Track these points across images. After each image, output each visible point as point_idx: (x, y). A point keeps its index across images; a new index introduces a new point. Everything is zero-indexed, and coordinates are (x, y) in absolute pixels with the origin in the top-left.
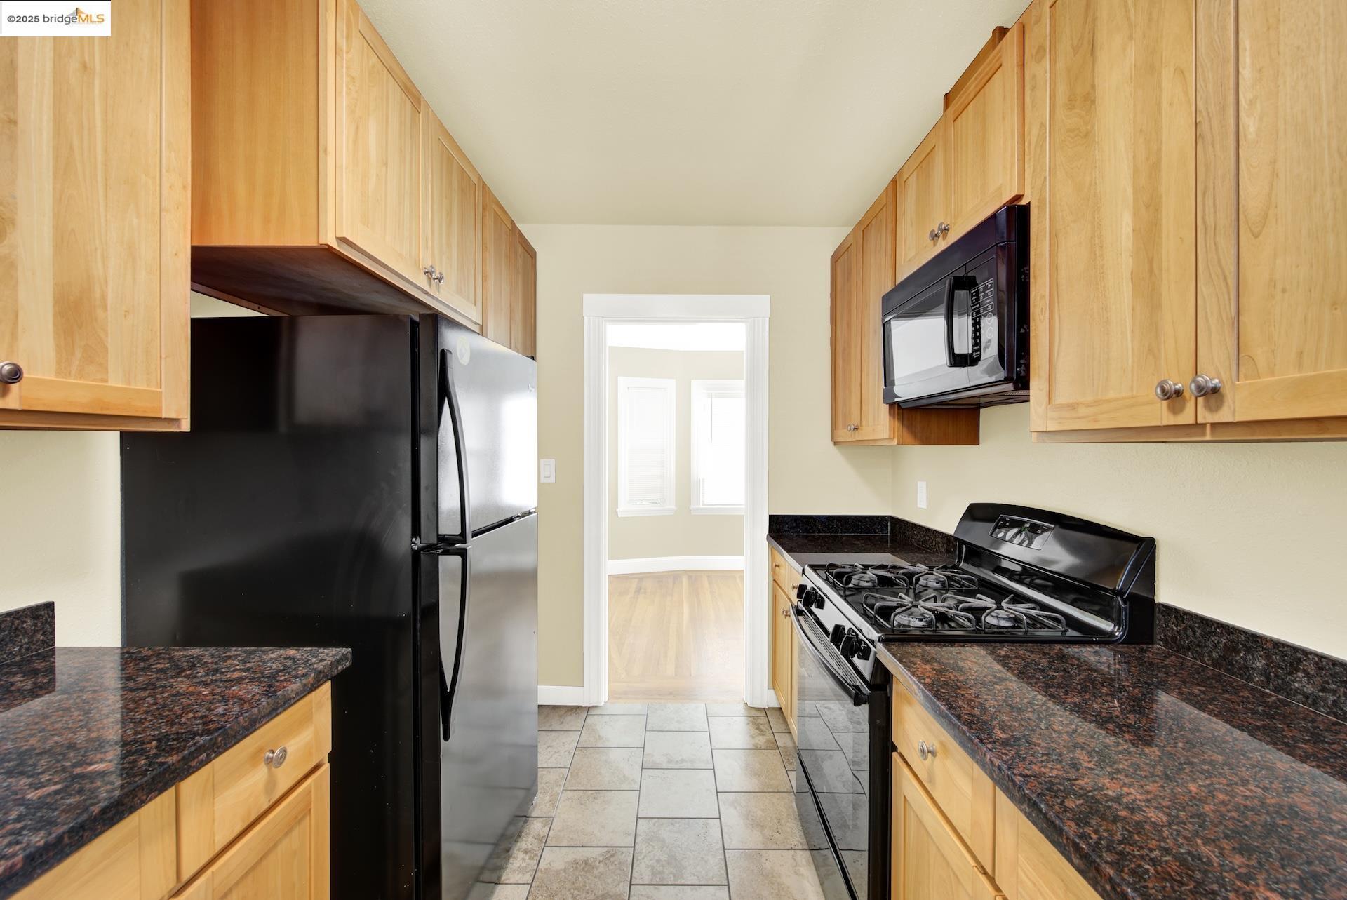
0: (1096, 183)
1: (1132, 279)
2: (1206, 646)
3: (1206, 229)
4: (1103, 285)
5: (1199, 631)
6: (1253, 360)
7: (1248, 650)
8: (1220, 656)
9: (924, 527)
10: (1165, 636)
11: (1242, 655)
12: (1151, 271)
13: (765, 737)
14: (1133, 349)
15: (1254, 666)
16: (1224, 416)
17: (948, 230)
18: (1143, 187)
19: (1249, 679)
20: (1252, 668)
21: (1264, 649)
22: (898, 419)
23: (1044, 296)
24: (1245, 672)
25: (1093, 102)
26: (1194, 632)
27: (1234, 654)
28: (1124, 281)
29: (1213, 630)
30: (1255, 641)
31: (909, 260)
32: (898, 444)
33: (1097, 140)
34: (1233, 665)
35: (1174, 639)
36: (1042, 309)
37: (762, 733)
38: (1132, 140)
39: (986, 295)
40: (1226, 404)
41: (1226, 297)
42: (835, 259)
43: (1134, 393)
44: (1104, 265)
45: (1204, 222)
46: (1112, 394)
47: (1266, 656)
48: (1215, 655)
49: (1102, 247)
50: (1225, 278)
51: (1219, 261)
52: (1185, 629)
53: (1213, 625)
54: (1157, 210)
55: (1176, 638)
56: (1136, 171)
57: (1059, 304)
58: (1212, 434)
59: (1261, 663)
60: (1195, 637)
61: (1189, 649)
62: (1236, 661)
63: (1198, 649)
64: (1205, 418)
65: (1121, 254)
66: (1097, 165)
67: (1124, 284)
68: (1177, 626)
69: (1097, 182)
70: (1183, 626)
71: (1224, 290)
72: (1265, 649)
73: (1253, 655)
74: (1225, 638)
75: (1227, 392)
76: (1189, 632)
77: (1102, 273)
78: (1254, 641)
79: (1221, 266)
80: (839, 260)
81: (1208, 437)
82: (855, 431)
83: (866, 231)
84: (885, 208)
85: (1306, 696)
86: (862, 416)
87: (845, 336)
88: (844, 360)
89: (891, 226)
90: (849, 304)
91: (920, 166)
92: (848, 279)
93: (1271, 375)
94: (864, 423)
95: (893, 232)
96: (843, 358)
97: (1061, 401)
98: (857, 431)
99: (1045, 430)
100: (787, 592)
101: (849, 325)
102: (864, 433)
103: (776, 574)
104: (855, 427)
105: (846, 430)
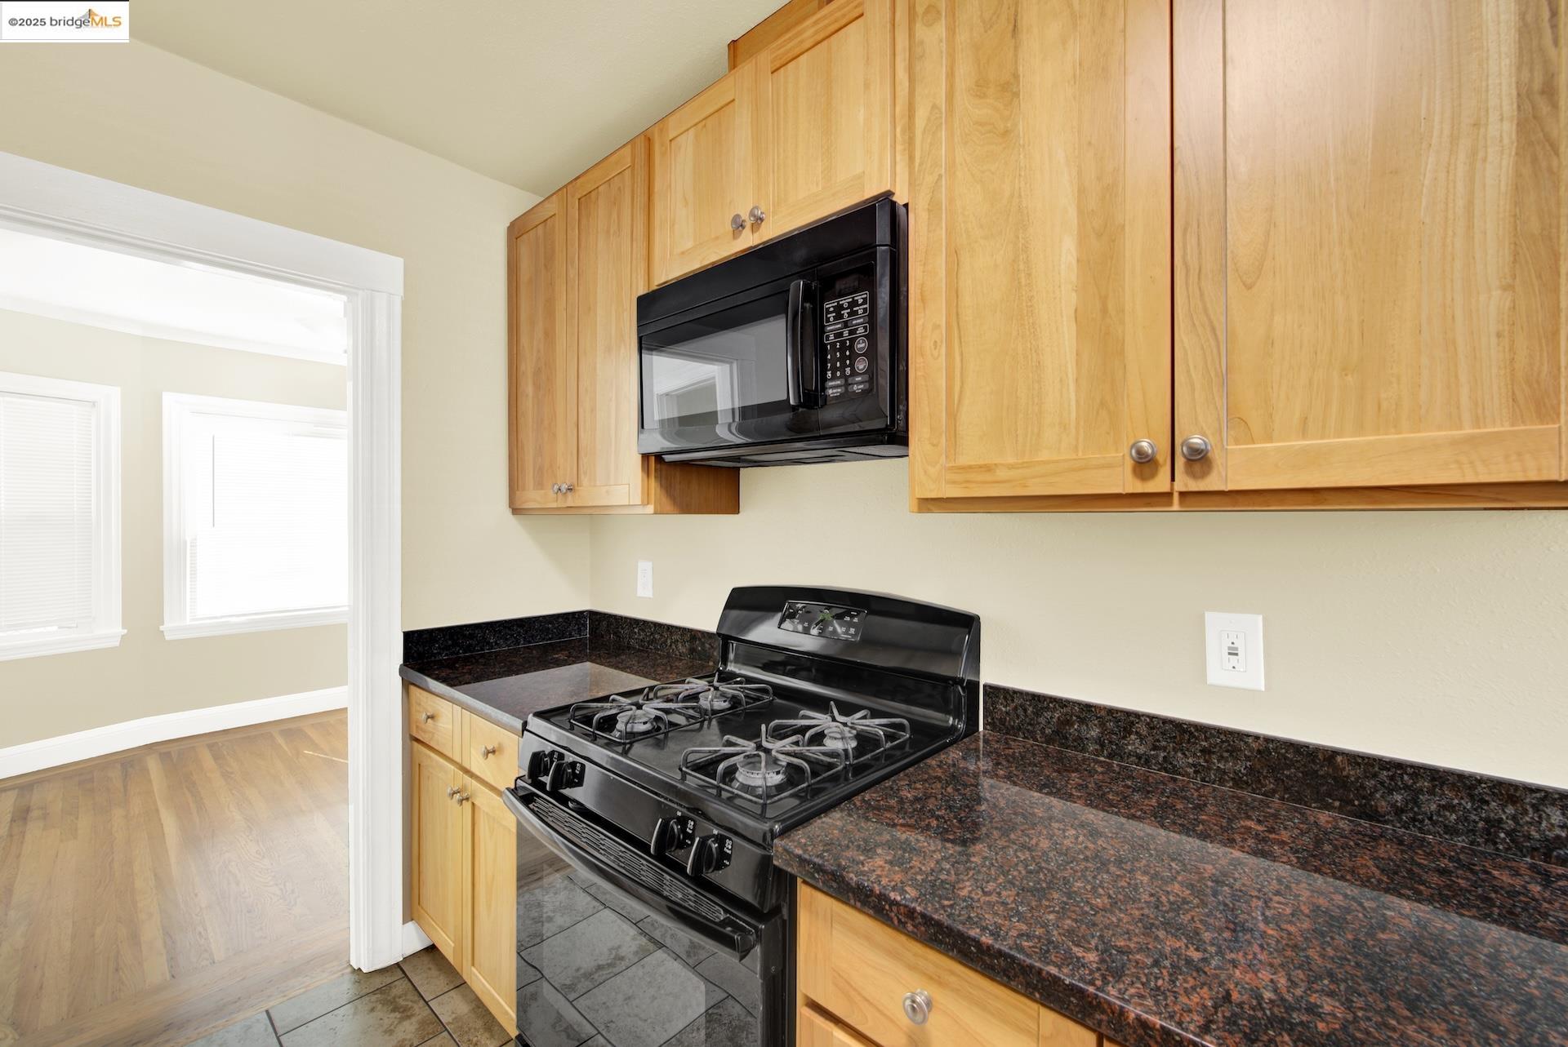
0: (1020, 196)
1: (1076, 318)
2: (1039, 723)
3: (1188, 271)
4: (1031, 321)
5: (1031, 709)
6: (1246, 423)
7: (1082, 721)
8: (1053, 731)
9: (652, 623)
10: (993, 719)
11: (1076, 727)
12: (1104, 310)
13: (414, 1019)
14: (1077, 401)
15: (1088, 736)
16: (1212, 483)
17: (762, 220)
18: (1093, 211)
19: (1084, 750)
20: (1087, 738)
21: (1097, 718)
22: (655, 477)
23: (939, 326)
24: (1080, 743)
25: (1016, 95)
26: (1025, 710)
27: (1067, 728)
28: (1065, 319)
29: (1045, 706)
30: (1089, 711)
31: (683, 253)
32: (655, 513)
33: (1021, 142)
34: (1067, 738)
35: (1002, 721)
36: (936, 342)
37: (406, 1013)
38: (1076, 151)
39: (853, 313)
40: (1211, 472)
41: (1215, 351)
42: (517, 232)
43: (1080, 454)
44: (1032, 297)
45: (1186, 264)
46: (1044, 455)
47: (1100, 725)
48: (1048, 731)
49: (1029, 275)
50: (1213, 329)
51: (1205, 310)
52: (1015, 709)
53: (1045, 700)
54: (1114, 241)
55: (1005, 719)
56: (1082, 192)
57: (960, 338)
58: (1181, 503)
59: (1095, 732)
60: (1026, 716)
61: (1019, 729)
62: (1070, 734)
63: (1029, 727)
64: (1186, 485)
65: (1060, 287)
66: (1023, 174)
67: (1065, 323)
68: (1005, 707)
69: (1023, 194)
70: (1013, 705)
71: (1213, 343)
72: (1099, 718)
73: (1087, 725)
74: (1058, 712)
75: (1216, 456)
76: (1020, 711)
77: (1031, 306)
78: (1086, 711)
79: (1208, 316)
80: (525, 236)
81: (1176, 507)
82: (565, 493)
83: (585, 200)
84: (627, 173)
85: (1139, 757)
86: (581, 472)
87: (539, 351)
88: (537, 387)
89: (641, 199)
90: (550, 304)
91: (700, 125)
92: (545, 266)
93: (1270, 439)
94: (585, 481)
95: (647, 210)
96: (534, 384)
97: (963, 460)
98: (569, 493)
99: (939, 496)
100: (457, 759)
101: (549, 335)
102: (588, 496)
103: (425, 732)
104: (564, 487)
105: (543, 491)
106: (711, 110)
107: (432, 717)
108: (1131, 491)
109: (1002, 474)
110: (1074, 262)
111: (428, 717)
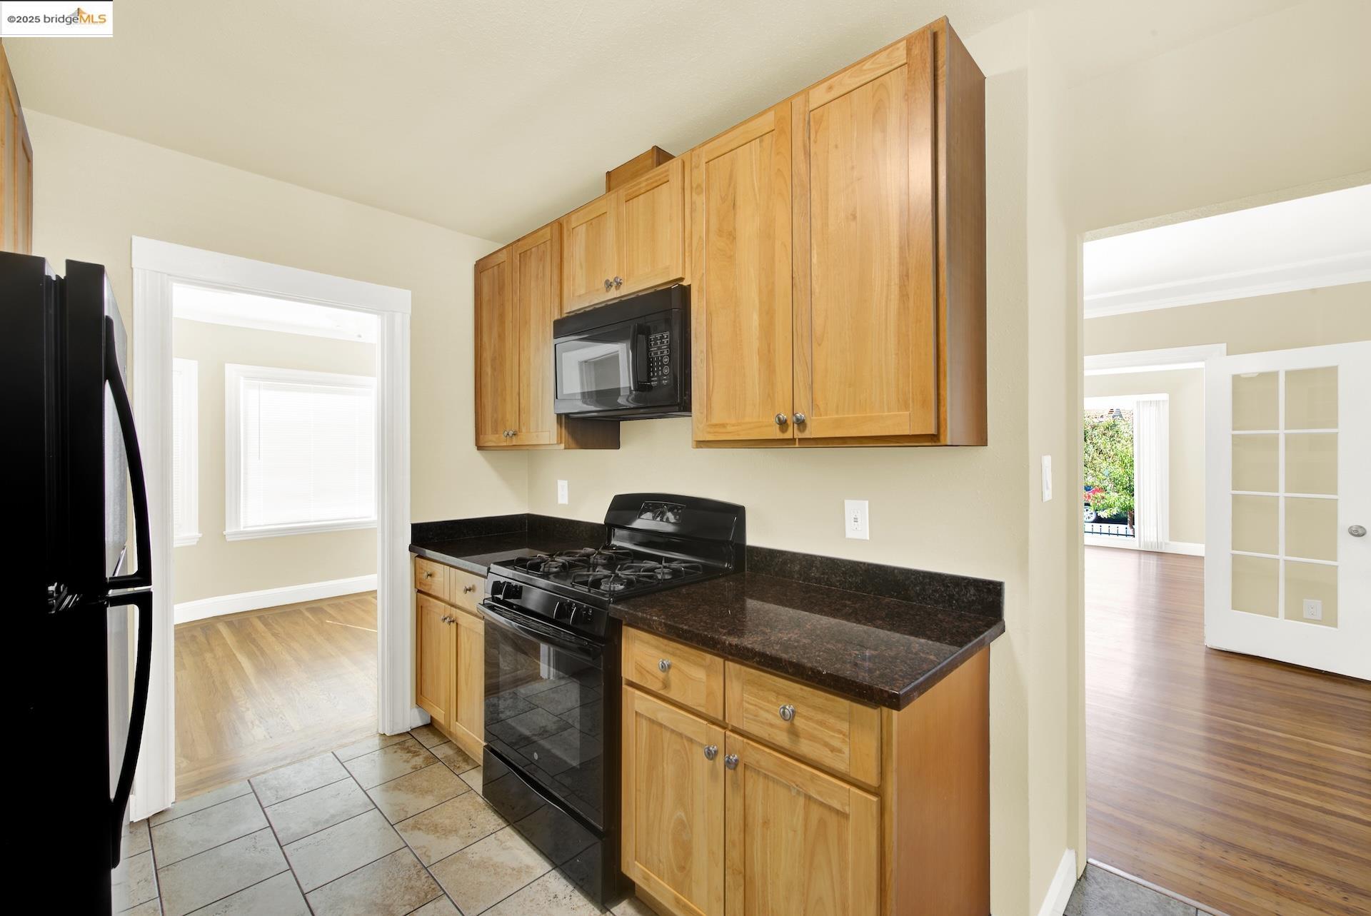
1: (759, 353)
2: (772, 565)
4: (740, 352)
5: (768, 558)
6: (819, 406)
7: (790, 562)
8: (779, 569)
10: (752, 565)
11: (788, 566)
12: (769, 351)
13: (421, 756)
15: (795, 570)
16: (807, 435)
17: (621, 283)
18: (764, 301)
19: (793, 578)
20: (793, 572)
21: (798, 560)
22: (565, 428)
23: (703, 351)
24: (790, 574)
25: (735, 238)
26: (766, 559)
27: (786, 566)
28: (755, 353)
29: (774, 555)
31: (580, 296)
32: (565, 449)
33: (736, 262)
34: (785, 572)
37: (416, 754)
40: (807, 429)
41: (807, 373)
42: (481, 267)
43: (762, 420)
44: (741, 340)
45: (797, 332)
46: (747, 419)
49: (740, 329)
50: (807, 364)
51: (804, 354)
52: (761, 558)
54: (771, 317)
55: (758, 564)
56: (759, 290)
57: (711, 358)
58: (799, 444)
60: (767, 562)
61: (764, 569)
62: (787, 569)
63: (769, 568)
64: (797, 436)
65: (752, 336)
66: (737, 279)
67: (754, 355)
69: (737, 289)
75: (808, 422)
78: (794, 557)
79: (803, 357)
80: (486, 272)
81: (797, 446)
82: (511, 437)
83: (524, 255)
84: (548, 243)
85: (816, 579)
86: (521, 423)
87: (495, 346)
88: (494, 369)
89: (556, 260)
90: (502, 317)
91: (590, 222)
92: (499, 293)
93: (827, 415)
94: (524, 430)
95: (559, 267)
96: (492, 366)
97: (714, 421)
98: (514, 437)
99: (704, 439)
100: (447, 598)
101: (501, 337)
102: (524, 439)
103: (425, 585)
104: (511, 433)
105: (497, 436)
106: (595, 216)
107: (430, 575)
108: (778, 438)
109: (729, 429)
110: (758, 325)
111: (428, 575)
